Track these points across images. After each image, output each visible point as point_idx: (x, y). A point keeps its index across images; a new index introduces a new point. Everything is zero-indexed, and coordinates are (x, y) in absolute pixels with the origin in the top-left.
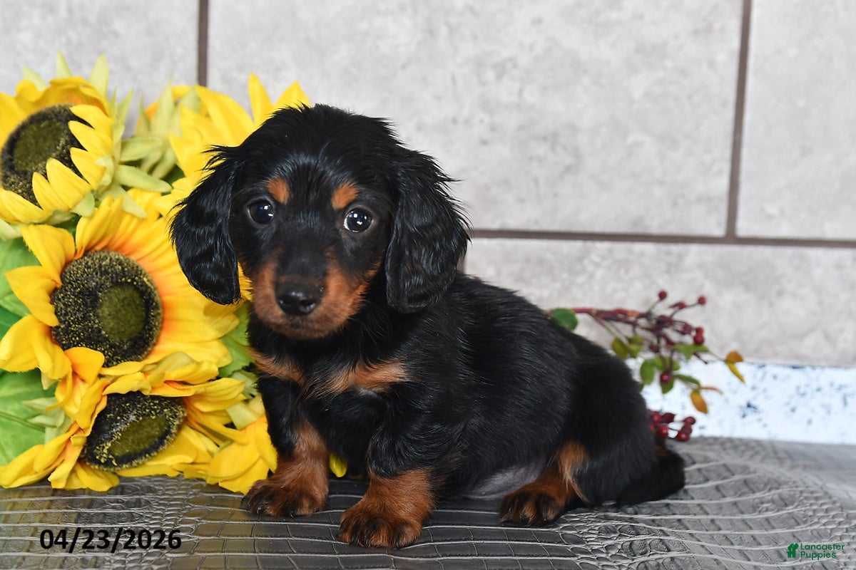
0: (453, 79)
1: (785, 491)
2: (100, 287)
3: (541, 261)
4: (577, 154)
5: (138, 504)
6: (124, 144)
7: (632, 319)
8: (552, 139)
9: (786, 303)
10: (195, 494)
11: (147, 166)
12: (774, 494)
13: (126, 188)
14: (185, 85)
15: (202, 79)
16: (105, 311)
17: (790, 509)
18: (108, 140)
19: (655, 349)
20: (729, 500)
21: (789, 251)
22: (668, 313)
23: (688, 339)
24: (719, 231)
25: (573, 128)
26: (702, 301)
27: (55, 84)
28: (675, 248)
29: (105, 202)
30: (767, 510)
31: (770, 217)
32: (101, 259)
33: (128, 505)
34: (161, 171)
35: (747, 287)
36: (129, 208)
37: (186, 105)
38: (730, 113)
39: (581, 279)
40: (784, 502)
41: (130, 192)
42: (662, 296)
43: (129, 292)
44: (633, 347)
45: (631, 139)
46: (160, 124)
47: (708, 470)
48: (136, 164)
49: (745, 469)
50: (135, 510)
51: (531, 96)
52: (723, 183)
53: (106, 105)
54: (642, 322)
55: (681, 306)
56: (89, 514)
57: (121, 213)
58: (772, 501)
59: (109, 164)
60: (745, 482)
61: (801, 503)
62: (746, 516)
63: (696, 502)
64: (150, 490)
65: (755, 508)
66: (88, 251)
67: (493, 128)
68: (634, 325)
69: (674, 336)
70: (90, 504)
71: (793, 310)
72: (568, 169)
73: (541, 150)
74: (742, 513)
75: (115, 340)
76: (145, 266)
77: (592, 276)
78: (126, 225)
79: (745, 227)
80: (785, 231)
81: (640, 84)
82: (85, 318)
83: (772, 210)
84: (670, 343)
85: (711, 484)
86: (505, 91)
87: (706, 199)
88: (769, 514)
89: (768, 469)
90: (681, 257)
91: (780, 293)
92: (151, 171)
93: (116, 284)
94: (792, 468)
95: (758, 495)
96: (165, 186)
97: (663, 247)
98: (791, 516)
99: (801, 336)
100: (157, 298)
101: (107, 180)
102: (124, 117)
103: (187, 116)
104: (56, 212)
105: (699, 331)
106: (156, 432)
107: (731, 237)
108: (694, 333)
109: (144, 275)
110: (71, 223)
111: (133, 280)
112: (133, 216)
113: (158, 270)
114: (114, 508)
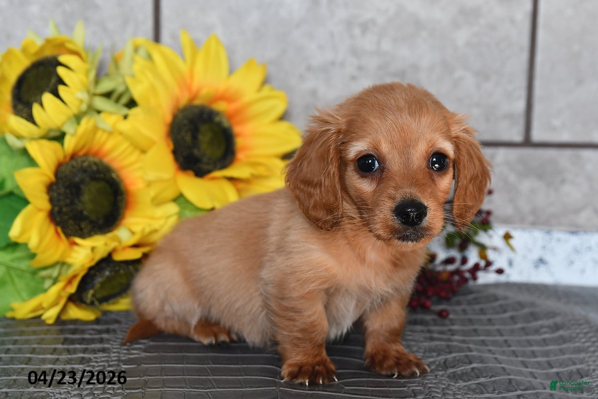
0: (332, 34)
1: (558, 320)
2: (82, 181)
5: (108, 331)
6: (97, 81)
9: (567, 188)
11: (115, 96)
12: (550, 322)
13: (99, 112)
14: (144, 38)
15: (157, 38)
16: (86, 198)
17: (561, 333)
18: (84, 78)
20: (519, 326)
24: (518, 138)
25: (415, 67)
27: (48, 41)
28: (489, 151)
29: (84, 121)
30: (545, 333)
31: (554, 128)
32: (84, 162)
33: (100, 332)
34: (124, 100)
35: (540, 177)
36: (101, 125)
37: (142, 52)
38: (525, 56)
40: (557, 327)
41: (102, 115)
43: (102, 185)
45: (457, 74)
46: (124, 65)
47: (507, 305)
48: (108, 95)
49: (532, 305)
50: (105, 336)
51: (386, 46)
52: (521, 105)
53: (83, 54)
56: (72, 338)
57: (96, 129)
58: (549, 327)
59: (84, 96)
60: (532, 314)
61: (569, 328)
62: (530, 337)
63: (496, 327)
64: (117, 322)
65: (537, 331)
66: (73, 156)
67: (360, 68)
70: (74, 332)
71: (572, 193)
74: (527, 334)
75: (93, 217)
76: (115, 165)
78: (100, 137)
79: (537, 135)
81: (462, 36)
82: (72, 203)
83: (556, 123)
85: (508, 315)
86: (368, 43)
87: (510, 116)
88: (546, 336)
89: (550, 304)
90: (493, 157)
91: (563, 181)
92: (117, 100)
93: (93, 178)
94: (567, 303)
95: (540, 322)
96: (125, 111)
98: (561, 337)
99: (577, 211)
100: (123, 188)
101: (84, 107)
102: (96, 62)
103: (140, 61)
104: (50, 130)
106: (123, 281)
107: (528, 142)
108: (484, 215)
109: (114, 172)
110: (60, 137)
111: (105, 176)
112: (104, 131)
113: (123, 168)
114: (91, 334)
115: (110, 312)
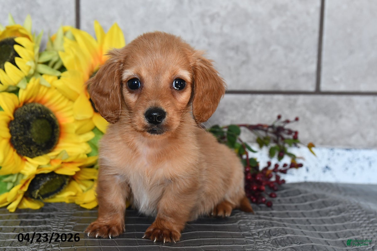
0: (191, 23)
1: (341, 206)
2: (31, 119)
3: (232, 104)
4: (247, 55)
5: (49, 216)
6: (40, 54)
7: (265, 128)
8: (236, 49)
9: (343, 121)
10: (75, 211)
11: (51, 64)
12: (336, 207)
13: (41, 74)
14: (70, 27)
15: (78, 26)
16: (34, 130)
17: (343, 214)
18: (32, 53)
19: (276, 141)
20: (316, 210)
21: (344, 98)
22: (282, 125)
23: (291, 137)
24: (312, 89)
25: (245, 44)
26: (297, 119)
27: (8, 28)
28: (293, 97)
29: (32, 80)
30: (333, 214)
31: (335, 82)
32: (32, 107)
33: (44, 217)
34: (58, 66)
35: (326, 114)
36: (43, 83)
37: (68, 35)
38: (316, 35)
39: (250, 112)
40: (340, 211)
41: (43, 76)
42: (279, 117)
43: (44, 121)
44: (266, 141)
45: (272, 48)
46: (57, 44)
47: (307, 197)
48: (47, 63)
49: (323, 196)
50: (47, 219)
51: (226, 30)
52: (314, 67)
53: (31, 37)
54: (270, 130)
55: (288, 122)
56: (26, 221)
57: (40, 85)
58: (335, 211)
59: (32, 64)
60: (323, 202)
61: (348, 212)
62: (323, 218)
63: (301, 211)
64: (55, 210)
65: (327, 214)
66: (25, 103)
67: (210, 44)
68: (266, 131)
69: (286, 136)
70: (27, 217)
71: (346, 124)
72: (244, 63)
73: (231, 54)
74: (321, 216)
75: (39, 143)
76: (52, 109)
77: (255, 111)
78: (43, 90)
79: (324, 87)
80: (342, 88)
81: (275, 23)
82: (25, 134)
83: (336, 79)
84: (283, 139)
85: (308, 203)
86: (214, 28)
87: (306, 75)
88: (333, 217)
89: (334, 196)
90: (295, 101)
91: (341, 116)
92: (53, 67)
93: (38, 118)
94: (345, 195)
95: (329, 208)
96: (59, 73)
97: (287, 97)
98: (343, 217)
99: (350, 136)
100: (57, 124)
101: (32, 71)
102: (40, 42)
103: (68, 41)
104: (9, 86)
105: (296, 133)
106: (59, 184)
107: (318, 92)
108: (293, 134)
109: (52, 114)
110: (16, 91)
111: (46, 116)
112: (45, 87)
113: (58, 111)
114: (38, 218)
115: (50, 203)
